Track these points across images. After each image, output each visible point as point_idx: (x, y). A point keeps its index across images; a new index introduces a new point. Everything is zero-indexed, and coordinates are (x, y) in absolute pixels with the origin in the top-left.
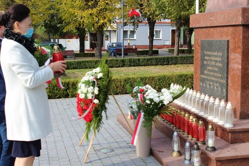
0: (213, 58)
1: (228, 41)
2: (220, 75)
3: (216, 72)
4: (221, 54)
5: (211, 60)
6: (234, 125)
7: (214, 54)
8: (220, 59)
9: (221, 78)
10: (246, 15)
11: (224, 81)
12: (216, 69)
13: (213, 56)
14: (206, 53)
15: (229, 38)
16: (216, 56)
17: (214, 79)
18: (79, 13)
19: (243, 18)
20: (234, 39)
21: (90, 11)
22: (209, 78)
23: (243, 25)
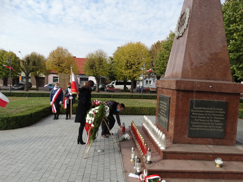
1: (170, 98)
4: (166, 104)
5: (163, 107)
6: (166, 148)
7: (164, 103)
8: (166, 107)
10: (179, 84)
12: (164, 112)
14: (161, 102)
15: (171, 96)
16: (164, 105)
18: (123, 71)
19: (176, 86)
20: (173, 97)
21: (129, 71)
23: (177, 90)
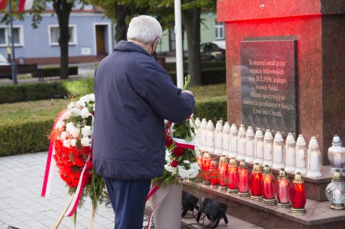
0: (266, 71)
1: (296, 43)
2: (283, 98)
3: (274, 93)
4: (283, 64)
5: (263, 75)
7: (269, 63)
8: (282, 73)
9: (285, 102)
11: (292, 108)
12: (275, 89)
13: (266, 67)
14: (252, 63)
17: (270, 105)
19: (323, 3)
20: (306, 38)
22: (261, 104)
23: (322, 16)
